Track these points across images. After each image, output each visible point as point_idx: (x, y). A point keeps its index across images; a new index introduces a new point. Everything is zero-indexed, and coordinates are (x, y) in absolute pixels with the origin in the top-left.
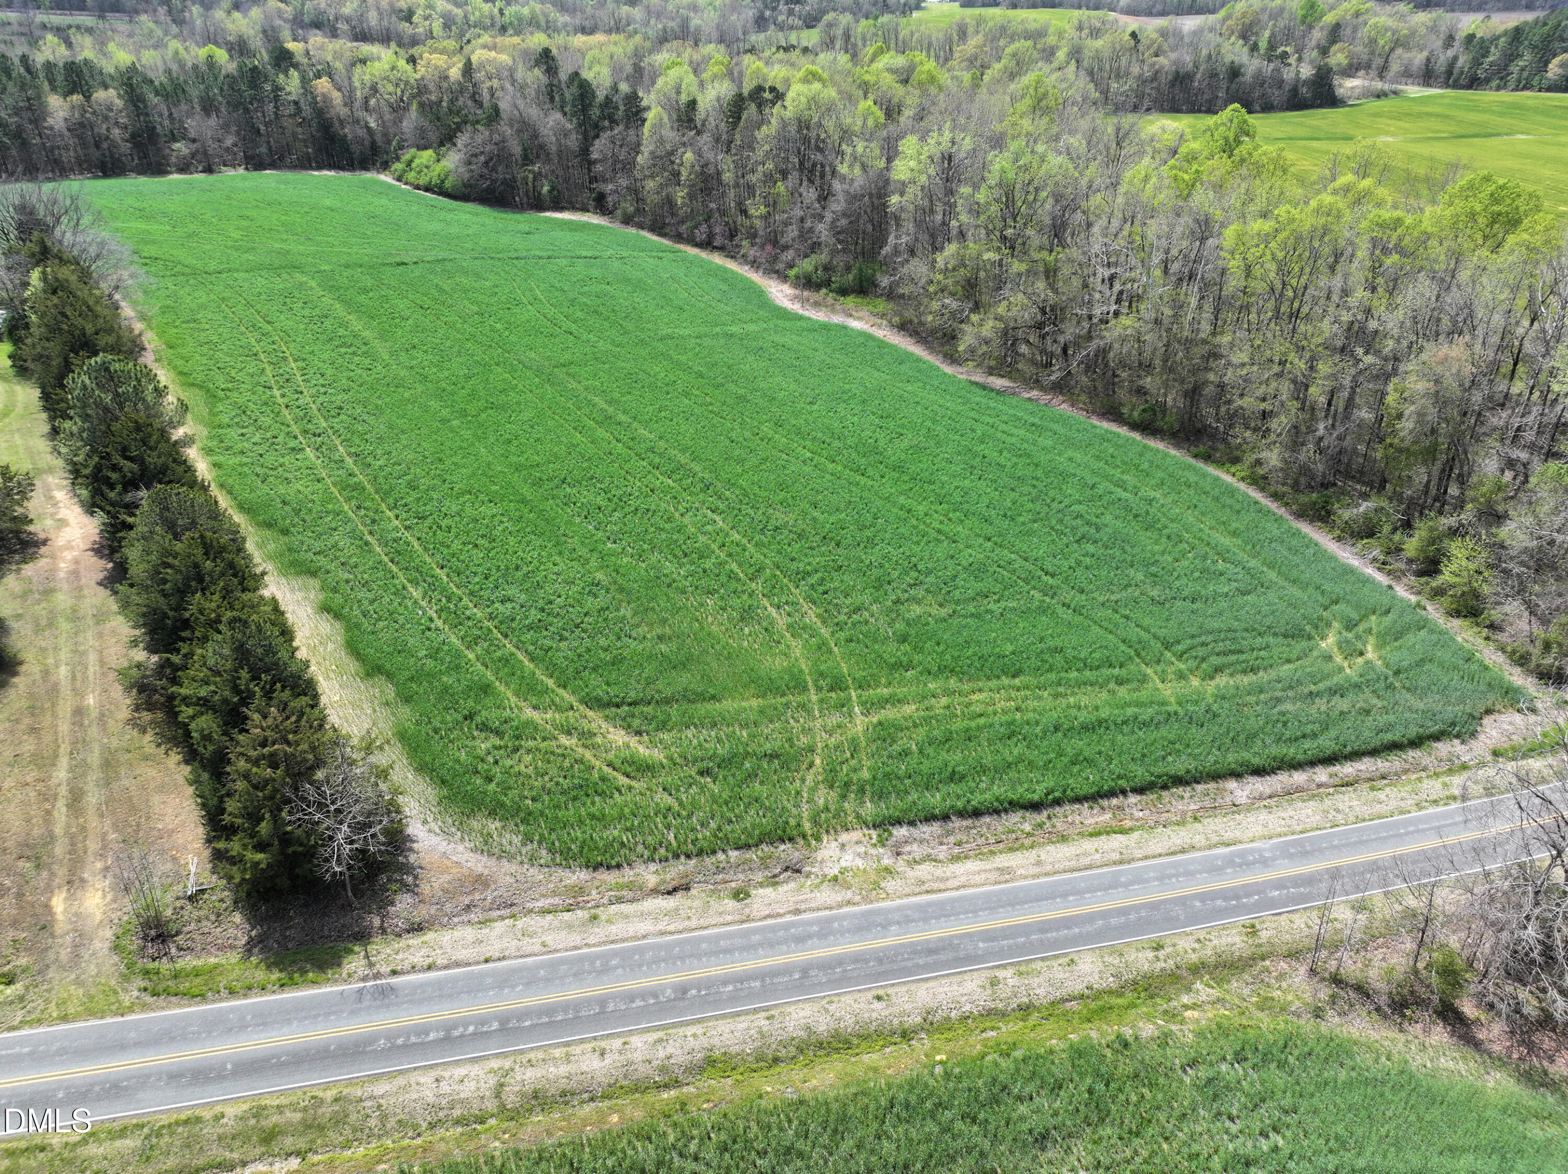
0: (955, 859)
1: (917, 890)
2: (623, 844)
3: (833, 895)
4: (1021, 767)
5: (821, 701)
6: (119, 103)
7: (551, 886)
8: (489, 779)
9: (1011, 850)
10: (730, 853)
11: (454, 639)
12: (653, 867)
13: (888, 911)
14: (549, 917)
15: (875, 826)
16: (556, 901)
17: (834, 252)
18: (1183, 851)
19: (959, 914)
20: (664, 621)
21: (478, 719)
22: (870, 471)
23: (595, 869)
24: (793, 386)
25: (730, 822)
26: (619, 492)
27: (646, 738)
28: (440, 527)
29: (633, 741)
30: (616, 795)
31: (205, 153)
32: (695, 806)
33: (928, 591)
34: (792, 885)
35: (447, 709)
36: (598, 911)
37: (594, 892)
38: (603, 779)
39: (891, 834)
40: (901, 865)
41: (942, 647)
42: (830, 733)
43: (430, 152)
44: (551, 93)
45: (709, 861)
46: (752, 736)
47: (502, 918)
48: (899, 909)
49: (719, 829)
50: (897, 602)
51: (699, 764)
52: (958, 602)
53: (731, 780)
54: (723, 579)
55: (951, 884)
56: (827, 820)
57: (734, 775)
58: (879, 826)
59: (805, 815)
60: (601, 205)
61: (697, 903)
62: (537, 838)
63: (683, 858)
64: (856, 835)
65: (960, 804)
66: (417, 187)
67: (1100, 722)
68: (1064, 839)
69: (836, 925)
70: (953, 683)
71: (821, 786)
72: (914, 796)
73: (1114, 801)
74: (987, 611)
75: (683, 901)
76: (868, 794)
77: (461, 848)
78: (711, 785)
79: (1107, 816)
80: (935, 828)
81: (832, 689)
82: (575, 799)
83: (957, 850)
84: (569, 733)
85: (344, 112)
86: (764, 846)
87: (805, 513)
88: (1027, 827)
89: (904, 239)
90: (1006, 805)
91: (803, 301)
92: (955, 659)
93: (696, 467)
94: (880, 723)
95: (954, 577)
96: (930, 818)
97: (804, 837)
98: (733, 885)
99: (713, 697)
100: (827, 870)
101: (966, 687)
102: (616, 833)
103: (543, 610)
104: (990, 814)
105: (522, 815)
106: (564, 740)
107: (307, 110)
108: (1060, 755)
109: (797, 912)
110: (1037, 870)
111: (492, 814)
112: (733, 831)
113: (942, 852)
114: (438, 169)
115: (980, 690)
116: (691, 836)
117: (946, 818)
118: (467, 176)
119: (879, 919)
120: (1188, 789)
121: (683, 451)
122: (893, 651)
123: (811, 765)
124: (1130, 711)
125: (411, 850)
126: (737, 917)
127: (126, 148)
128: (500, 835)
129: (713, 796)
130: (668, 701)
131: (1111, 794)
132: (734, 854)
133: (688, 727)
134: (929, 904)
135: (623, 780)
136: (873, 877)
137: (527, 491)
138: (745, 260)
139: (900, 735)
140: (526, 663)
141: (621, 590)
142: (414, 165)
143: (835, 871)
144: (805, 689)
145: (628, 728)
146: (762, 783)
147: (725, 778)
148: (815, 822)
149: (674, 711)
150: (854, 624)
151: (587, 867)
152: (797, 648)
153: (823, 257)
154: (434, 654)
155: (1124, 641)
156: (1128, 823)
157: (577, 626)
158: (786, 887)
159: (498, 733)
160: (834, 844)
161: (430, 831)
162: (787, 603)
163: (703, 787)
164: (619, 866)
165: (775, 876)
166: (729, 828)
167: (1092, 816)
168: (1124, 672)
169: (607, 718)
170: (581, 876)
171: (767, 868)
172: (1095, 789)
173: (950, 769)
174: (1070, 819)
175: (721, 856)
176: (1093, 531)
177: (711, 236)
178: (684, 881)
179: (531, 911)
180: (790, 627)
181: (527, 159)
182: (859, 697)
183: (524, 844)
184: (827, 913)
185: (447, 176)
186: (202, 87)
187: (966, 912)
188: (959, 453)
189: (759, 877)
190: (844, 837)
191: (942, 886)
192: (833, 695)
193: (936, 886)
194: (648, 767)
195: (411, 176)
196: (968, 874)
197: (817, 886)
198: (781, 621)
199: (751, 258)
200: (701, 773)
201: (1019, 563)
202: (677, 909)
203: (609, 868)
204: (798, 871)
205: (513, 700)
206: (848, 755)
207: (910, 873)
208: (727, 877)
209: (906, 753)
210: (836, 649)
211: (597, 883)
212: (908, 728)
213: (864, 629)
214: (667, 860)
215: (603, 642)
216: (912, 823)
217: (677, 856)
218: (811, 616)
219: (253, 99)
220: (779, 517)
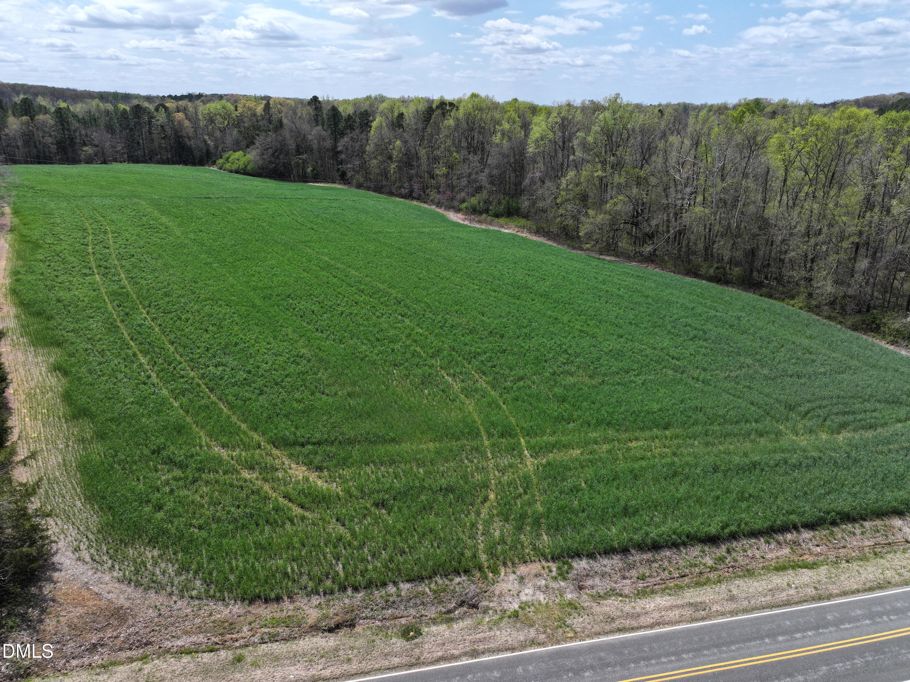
0: (642, 594)
1: (608, 628)
2: (286, 575)
3: (515, 634)
4: (691, 502)
5: (494, 445)
6: (52, 122)
7: (198, 621)
8: (159, 507)
9: (698, 584)
10: (402, 585)
11: (165, 392)
12: (315, 600)
13: (578, 652)
14: (186, 659)
15: (554, 559)
16: (201, 638)
17: (490, 193)
18: (880, 587)
19: (658, 657)
20: (354, 384)
21: (164, 453)
22: (523, 297)
23: (252, 602)
24: (464, 255)
25: (403, 552)
26: (330, 303)
27: (326, 473)
28: (180, 319)
29: (313, 477)
30: (288, 526)
31: (103, 153)
32: (367, 537)
33: (578, 367)
34: (468, 622)
35: (137, 445)
36: (245, 652)
37: (245, 629)
38: (277, 509)
39: (571, 567)
40: (585, 600)
41: (597, 405)
42: (503, 471)
43: (241, 152)
44: (316, 119)
45: (377, 594)
46: (428, 473)
47: (131, 660)
48: (591, 649)
49: (391, 560)
50: (554, 374)
51: (375, 496)
52: (605, 375)
53: (405, 511)
54: (408, 355)
55: (644, 620)
56: (504, 552)
57: (408, 507)
58: (558, 558)
59: (481, 546)
60: (344, 179)
61: (361, 642)
62: (194, 567)
63: (349, 592)
64: (535, 568)
65: (637, 537)
66: (231, 171)
67: (755, 465)
68: (749, 573)
69: (520, 670)
70: (611, 432)
71: (496, 519)
72: (590, 528)
73: (789, 536)
74: (631, 381)
75: (345, 640)
76: (544, 527)
77: (107, 578)
78: (386, 517)
79: (786, 551)
80: (616, 561)
81: (502, 436)
82: (243, 526)
83: (641, 585)
84: (252, 468)
85: (191, 131)
86: (438, 579)
87: (475, 319)
88: (710, 562)
89: (538, 174)
90: (684, 538)
91: (471, 221)
92: (611, 414)
93: (391, 291)
94: (549, 464)
95: (599, 359)
96: (609, 552)
97: (480, 569)
98: (403, 621)
99: (393, 440)
100: (506, 606)
101: (624, 436)
102: (280, 562)
103: (249, 372)
104: (669, 548)
105: (184, 543)
106: (246, 474)
107: (168, 129)
108: (726, 492)
109: (475, 653)
110: (733, 606)
111: (152, 542)
112: (406, 562)
113: (626, 586)
114: (244, 160)
115: (637, 439)
116: (361, 567)
117: (625, 551)
118: (261, 162)
119: (568, 663)
120: (857, 525)
121: (383, 283)
122: (555, 409)
123: (486, 499)
124: (778, 456)
125: (50, 580)
126: (405, 660)
127: (53, 148)
128: (155, 564)
129: (386, 526)
130: (351, 442)
131: (784, 529)
132: (405, 587)
133: (367, 464)
134: (624, 644)
135: (297, 511)
136: (557, 613)
137: (258, 302)
138: (433, 202)
139: (569, 474)
140: (225, 410)
141: (321, 360)
142: (230, 160)
143: (516, 606)
144: (478, 434)
145: (309, 464)
146: (437, 515)
147: (400, 510)
148: (491, 553)
149: (356, 452)
150: (519, 389)
151: (243, 600)
152: (470, 406)
153: (484, 195)
154: (141, 402)
155: (752, 404)
156: (810, 559)
157: (276, 384)
158: (461, 624)
159: (182, 466)
160: (512, 577)
161: (79, 559)
162: (461, 373)
163: (377, 520)
164: (278, 599)
165: (449, 612)
166: (401, 559)
167: (771, 550)
168: (760, 426)
169: (291, 456)
170: (237, 609)
171: (441, 602)
172: (769, 523)
173: (622, 503)
174: (749, 553)
175: (392, 589)
176: (701, 333)
177: (411, 192)
178: (348, 617)
179: (168, 651)
180: (463, 389)
181: (298, 152)
182: (527, 442)
183: (178, 573)
184: (509, 654)
185: (249, 163)
186: (107, 118)
187: (667, 655)
188: (589, 289)
189: (432, 612)
190: (523, 570)
191: (635, 624)
192: (504, 440)
193: (628, 623)
194: (324, 498)
195: (228, 166)
196: (659, 610)
197: (496, 623)
198: (457, 387)
199: (436, 200)
200: (377, 505)
201: (649, 351)
202: (337, 650)
203: (267, 601)
204: (475, 606)
205: (205, 439)
206: (521, 490)
207: (597, 609)
208: (397, 613)
209: (575, 489)
210: (504, 407)
211: (250, 618)
212: (576, 468)
213: (528, 392)
214: (332, 593)
215: (297, 395)
216: (591, 556)
217: (343, 589)
218: (482, 384)
219: (136, 124)
220: (453, 319)
